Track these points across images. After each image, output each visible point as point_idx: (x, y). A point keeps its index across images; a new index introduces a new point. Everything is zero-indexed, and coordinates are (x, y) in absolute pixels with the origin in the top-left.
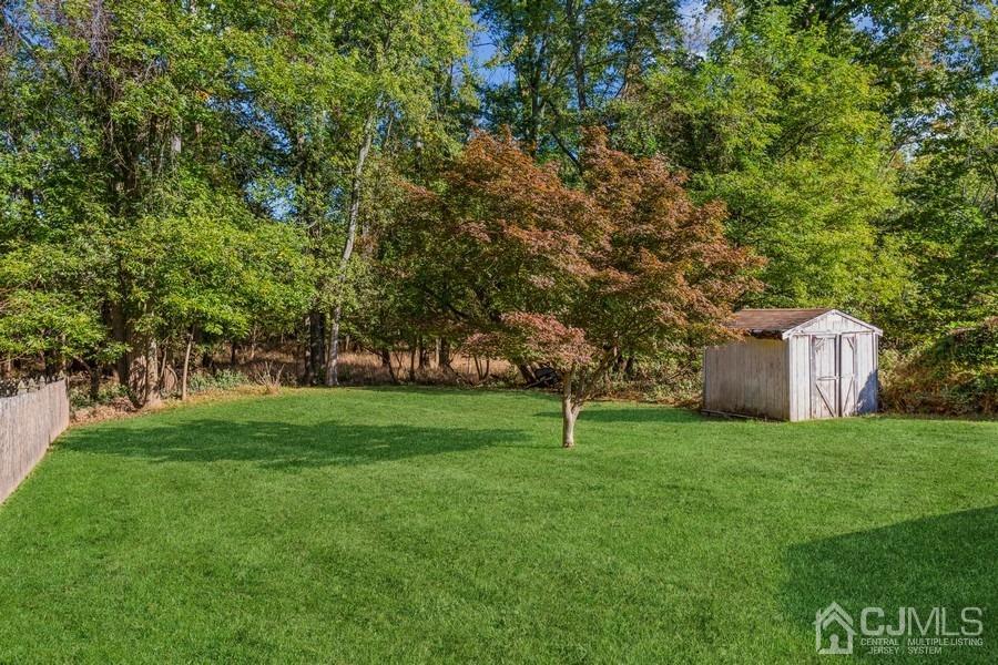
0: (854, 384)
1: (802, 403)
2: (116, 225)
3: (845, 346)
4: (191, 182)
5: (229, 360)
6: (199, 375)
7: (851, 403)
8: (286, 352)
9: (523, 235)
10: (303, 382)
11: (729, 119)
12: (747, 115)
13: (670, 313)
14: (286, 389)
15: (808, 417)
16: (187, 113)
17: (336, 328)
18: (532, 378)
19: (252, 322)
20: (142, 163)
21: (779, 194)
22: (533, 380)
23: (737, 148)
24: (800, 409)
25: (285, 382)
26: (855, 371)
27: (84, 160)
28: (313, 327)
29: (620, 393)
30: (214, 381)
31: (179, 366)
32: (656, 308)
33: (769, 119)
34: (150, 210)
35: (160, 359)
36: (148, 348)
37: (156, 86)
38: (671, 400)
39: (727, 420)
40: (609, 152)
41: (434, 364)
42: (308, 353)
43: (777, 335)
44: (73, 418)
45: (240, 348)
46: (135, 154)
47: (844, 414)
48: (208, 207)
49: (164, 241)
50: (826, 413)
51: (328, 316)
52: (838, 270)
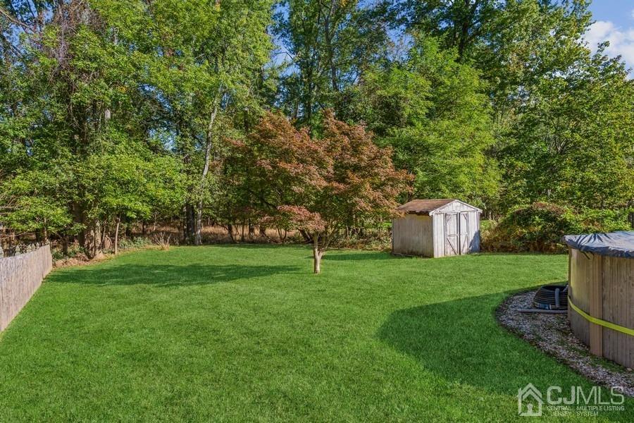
0: (467, 238)
1: (440, 248)
2: (75, 159)
3: (462, 218)
4: (116, 135)
5: (141, 232)
6: (124, 241)
7: (466, 248)
8: (174, 226)
9: (288, 166)
10: (182, 243)
11: (405, 99)
12: (415, 97)
13: (363, 205)
14: (173, 247)
15: (443, 256)
16: (113, 97)
17: (200, 213)
18: (307, 238)
19: (153, 211)
20: (89, 124)
21: (432, 139)
22: (309, 240)
23: (409, 115)
24: (439, 251)
25: (172, 243)
26: (468, 231)
27: (56, 123)
28: (188, 213)
29: (353, 245)
30: (132, 244)
31: (113, 235)
32: (356, 202)
33: (427, 98)
34: (94, 151)
35: (102, 232)
36: (95, 227)
37: (96, 84)
38: (379, 248)
39: (402, 258)
40: (335, 121)
41: (257, 232)
42: (185, 227)
43: (426, 213)
44: (54, 265)
45: (147, 225)
46: (85, 119)
47: (462, 254)
48: (126, 149)
49: (103, 168)
50: (453, 253)
51: (195, 206)
52: (462, 178)
